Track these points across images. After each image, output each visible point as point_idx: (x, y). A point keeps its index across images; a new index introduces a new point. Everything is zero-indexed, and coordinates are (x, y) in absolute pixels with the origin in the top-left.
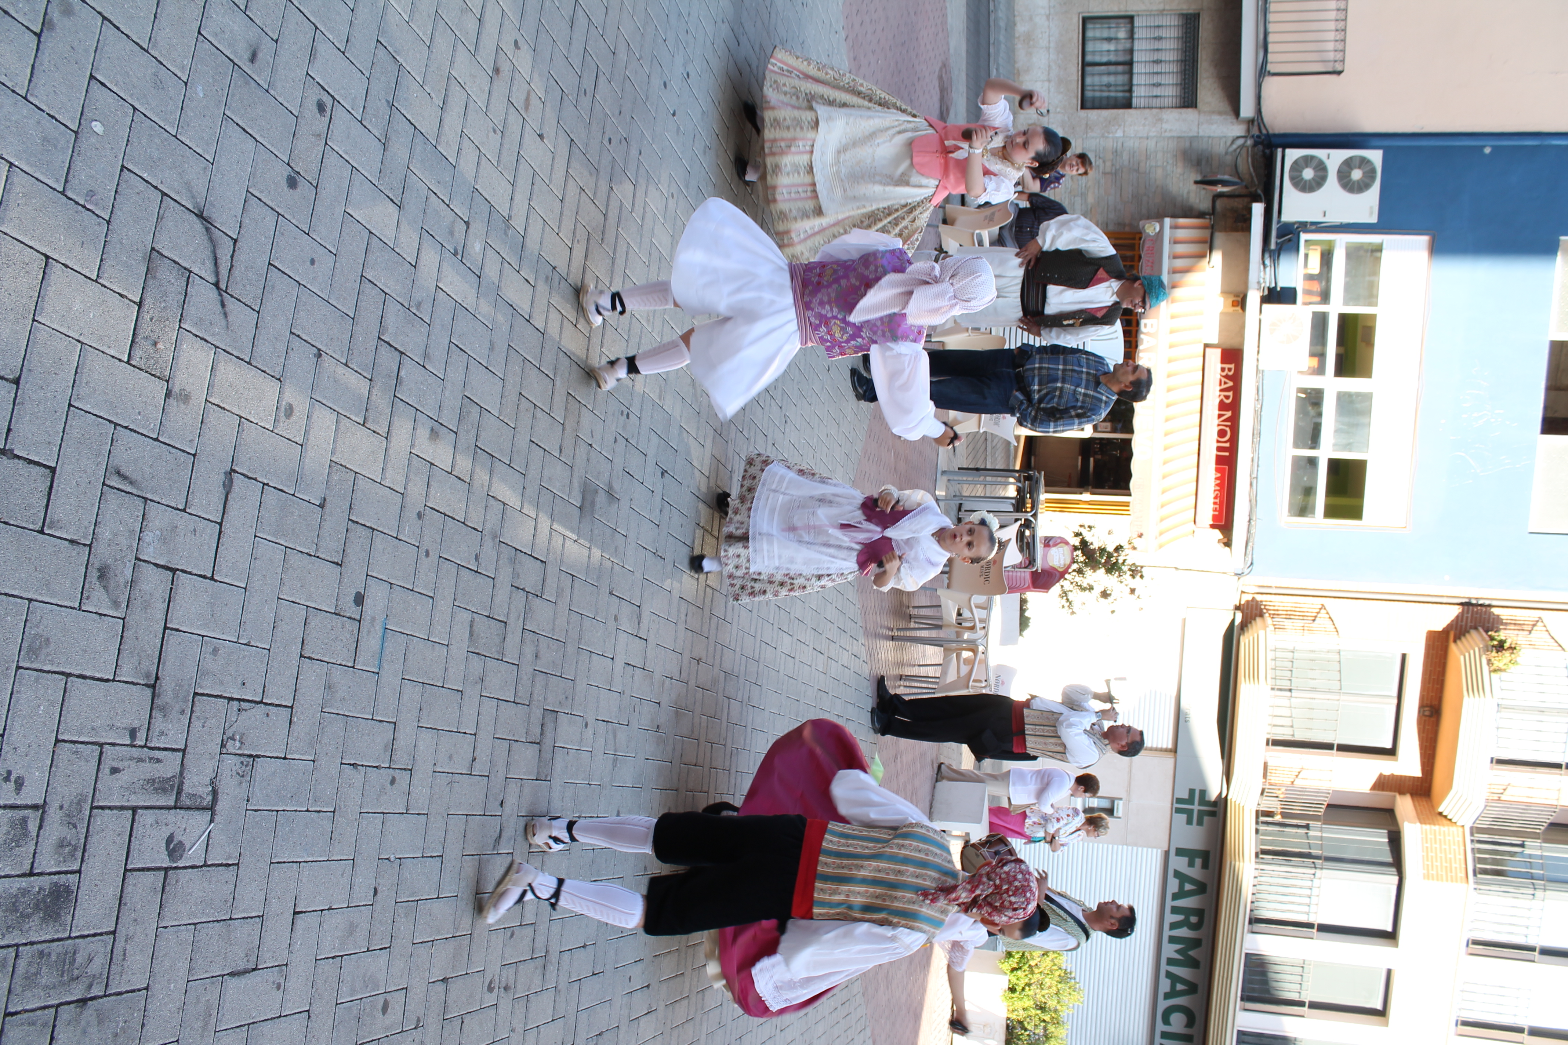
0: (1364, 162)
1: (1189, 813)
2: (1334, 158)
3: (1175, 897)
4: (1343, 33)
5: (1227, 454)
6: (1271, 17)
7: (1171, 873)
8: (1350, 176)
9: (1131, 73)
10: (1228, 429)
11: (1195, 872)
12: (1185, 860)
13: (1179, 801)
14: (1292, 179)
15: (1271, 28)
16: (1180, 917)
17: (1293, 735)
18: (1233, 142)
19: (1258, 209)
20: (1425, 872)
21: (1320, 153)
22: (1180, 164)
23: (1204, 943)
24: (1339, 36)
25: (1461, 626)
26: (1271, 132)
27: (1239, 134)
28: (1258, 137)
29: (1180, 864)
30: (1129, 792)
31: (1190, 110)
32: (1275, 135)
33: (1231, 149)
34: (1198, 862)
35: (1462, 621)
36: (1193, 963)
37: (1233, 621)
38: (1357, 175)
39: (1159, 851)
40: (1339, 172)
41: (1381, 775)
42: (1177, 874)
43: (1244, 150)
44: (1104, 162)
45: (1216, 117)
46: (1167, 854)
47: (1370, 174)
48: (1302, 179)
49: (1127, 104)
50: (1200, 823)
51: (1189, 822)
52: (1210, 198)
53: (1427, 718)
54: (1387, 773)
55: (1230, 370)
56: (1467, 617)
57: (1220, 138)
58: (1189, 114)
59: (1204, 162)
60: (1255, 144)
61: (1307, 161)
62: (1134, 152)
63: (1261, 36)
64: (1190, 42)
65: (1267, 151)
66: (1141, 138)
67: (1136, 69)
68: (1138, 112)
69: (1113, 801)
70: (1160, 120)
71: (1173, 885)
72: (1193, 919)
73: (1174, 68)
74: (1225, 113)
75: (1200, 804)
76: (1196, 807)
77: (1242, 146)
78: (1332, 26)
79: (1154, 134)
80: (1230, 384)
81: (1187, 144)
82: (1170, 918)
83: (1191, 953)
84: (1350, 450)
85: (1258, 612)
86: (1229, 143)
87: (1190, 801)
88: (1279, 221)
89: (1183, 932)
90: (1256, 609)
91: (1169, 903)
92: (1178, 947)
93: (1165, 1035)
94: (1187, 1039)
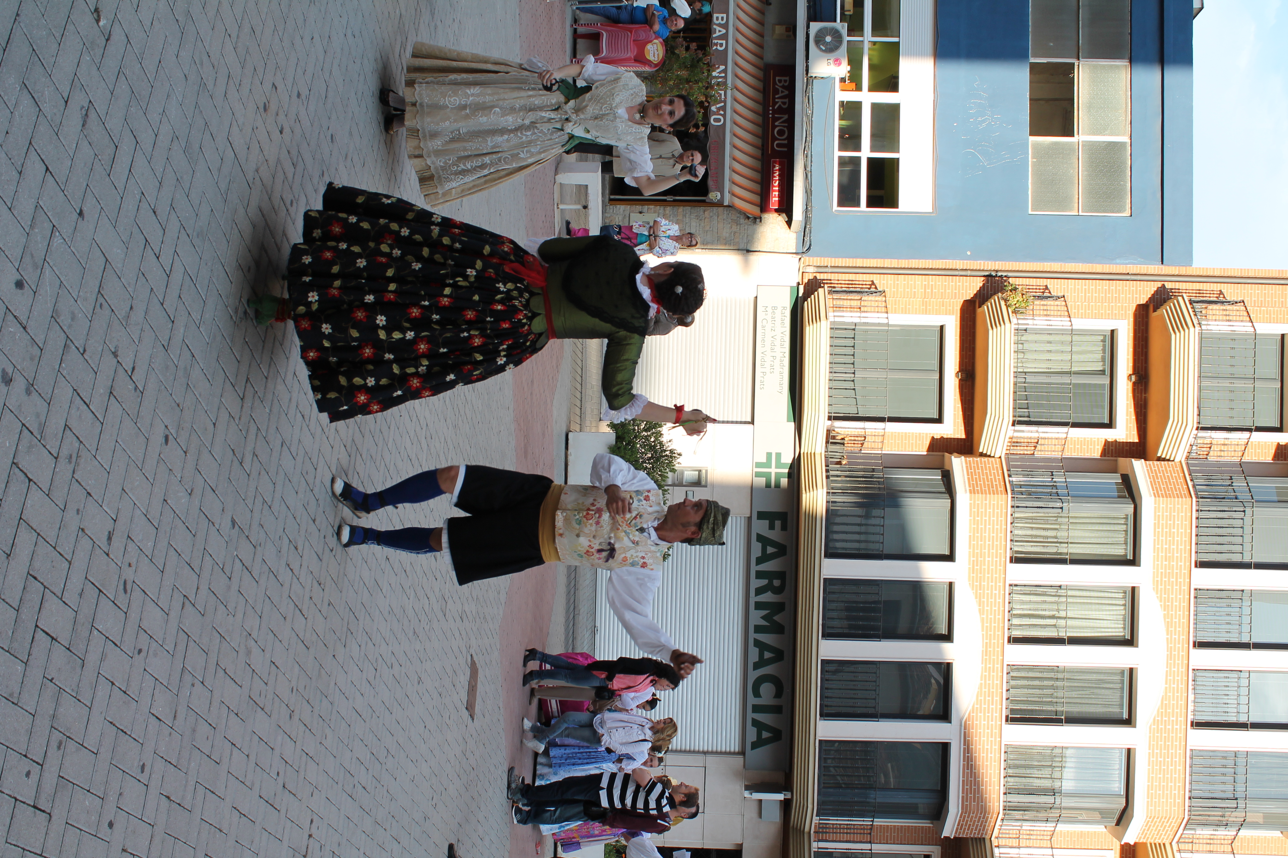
1: (767, 476)
3: (759, 561)
5: (786, 149)
7: (754, 537)
10: (785, 129)
12: (766, 523)
13: (758, 465)
16: (764, 582)
20: (971, 490)
23: (786, 606)
25: (984, 294)
29: (761, 527)
34: (778, 524)
35: (984, 291)
37: (797, 294)
39: (743, 519)
41: (933, 438)
42: (760, 538)
46: (750, 519)
50: (777, 485)
51: (768, 485)
53: (964, 382)
54: (938, 436)
55: (785, 81)
56: (986, 288)
69: (699, 472)
71: (757, 550)
72: (776, 583)
75: (776, 468)
76: (773, 470)
80: (786, 92)
82: (755, 583)
83: (775, 618)
84: (884, 152)
85: (817, 286)
87: (768, 464)
89: (768, 597)
90: (815, 284)
91: (754, 568)
92: (764, 612)
93: (757, 709)
94: (776, 710)
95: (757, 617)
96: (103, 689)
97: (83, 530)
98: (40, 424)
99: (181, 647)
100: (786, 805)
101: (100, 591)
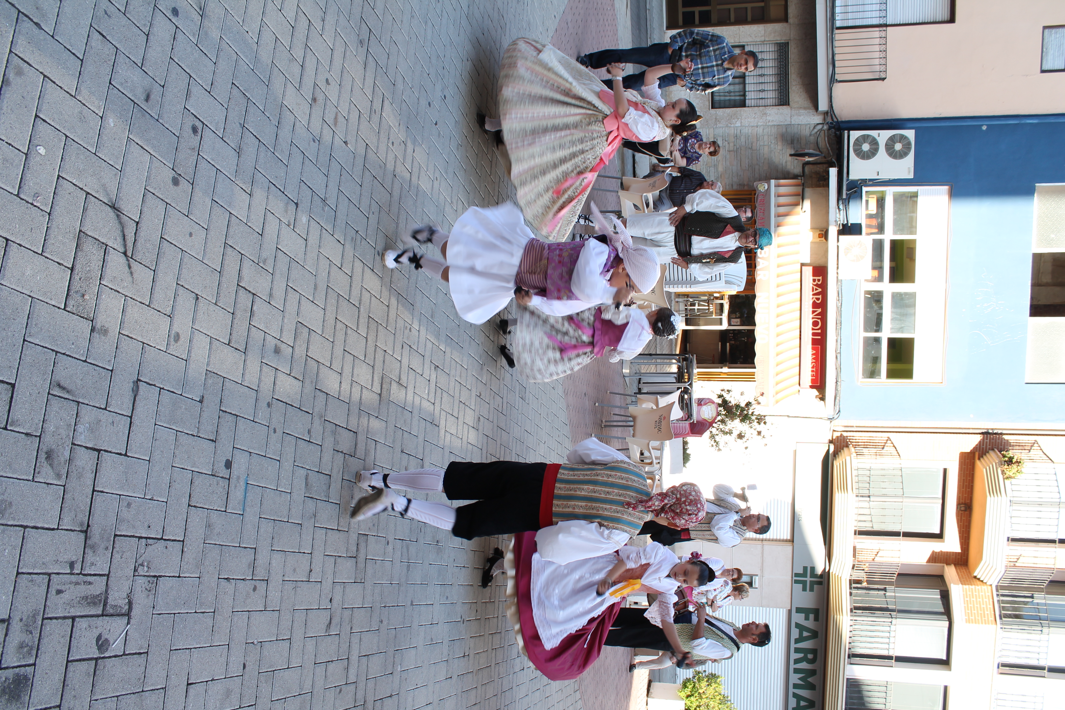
0: (903, 138)
1: (804, 583)
2: (883, 136)
3: (797, 641)
4: (885, 53)
5: (819, 337)
6: (836, 44)
7: (793, 625)
8: (894, 148)
9: (744, 83)
10: (819, 320)
11: (810, 624)
12: (803, 615)
13: (797, 575)
14: (855, 151)
15: (837, 51)
16: (801, 655)
17: (872, 527)
18: (814, 128)
19: (833, 172)
20: (967, 617)
21: (873, 133)
22: (780, 143)
23: (818, 672)
24: (882, 55)
25: (983, 448)
26: (839, 120)
27: (818, 122)
28: (831, 123)
29: (799, 618)
30: (762, 570)
31: (784, 107)
32: (842, 122)
33: (813, 132)
34: (812, 616)
35: (983, 445)
36: (811, 687)
37: (828, 451)
38: (898, 147)
39: (785, 610)
40: (886, 145)
41: (933, 552)
42: (797, 625)
43: (823, 132)
44: (729, 143)
45: (802, 111)
46: (790, 612)
47: (907, 146)
48: (862, 150)
49: (743, 104)
50: (812, 590)
51: (804, 589)
52: (801, 165)
53: (963, 512)
54: (937, 550)
55: (819, 280)
56: (987, 442)
57: (806, 125)
58: (784, 109)
59: (795, 142)
60: (829, 129)
61: (865, 138)
62: (749, 136)
63: (830, 57)
64: (783, 62)
65: (838, 133)
66: (752, 126)
67: (748, 80)
68: (750, 109)
69: (751, 577)
70: (765, 114)
71: (795, 633)
72: (810, 656)
73: (772, 79)
74: (808, 108)
75: (811, 577)
76: (808, 579)
77: (821, 130)
78: (877, 48)
79: (762, 124)
80: (820, 290)
81: (784, 130)
82: (794, 656)
83: (809, 679)
84: (902, 332)
85: (845, 444)
86: (812, 128)
87: (804, 575)
88: (848, 180)
89: (803, 665)
90: (844, 442)
91: (793, 646)
92: (801, 676)
95: (795, 678)
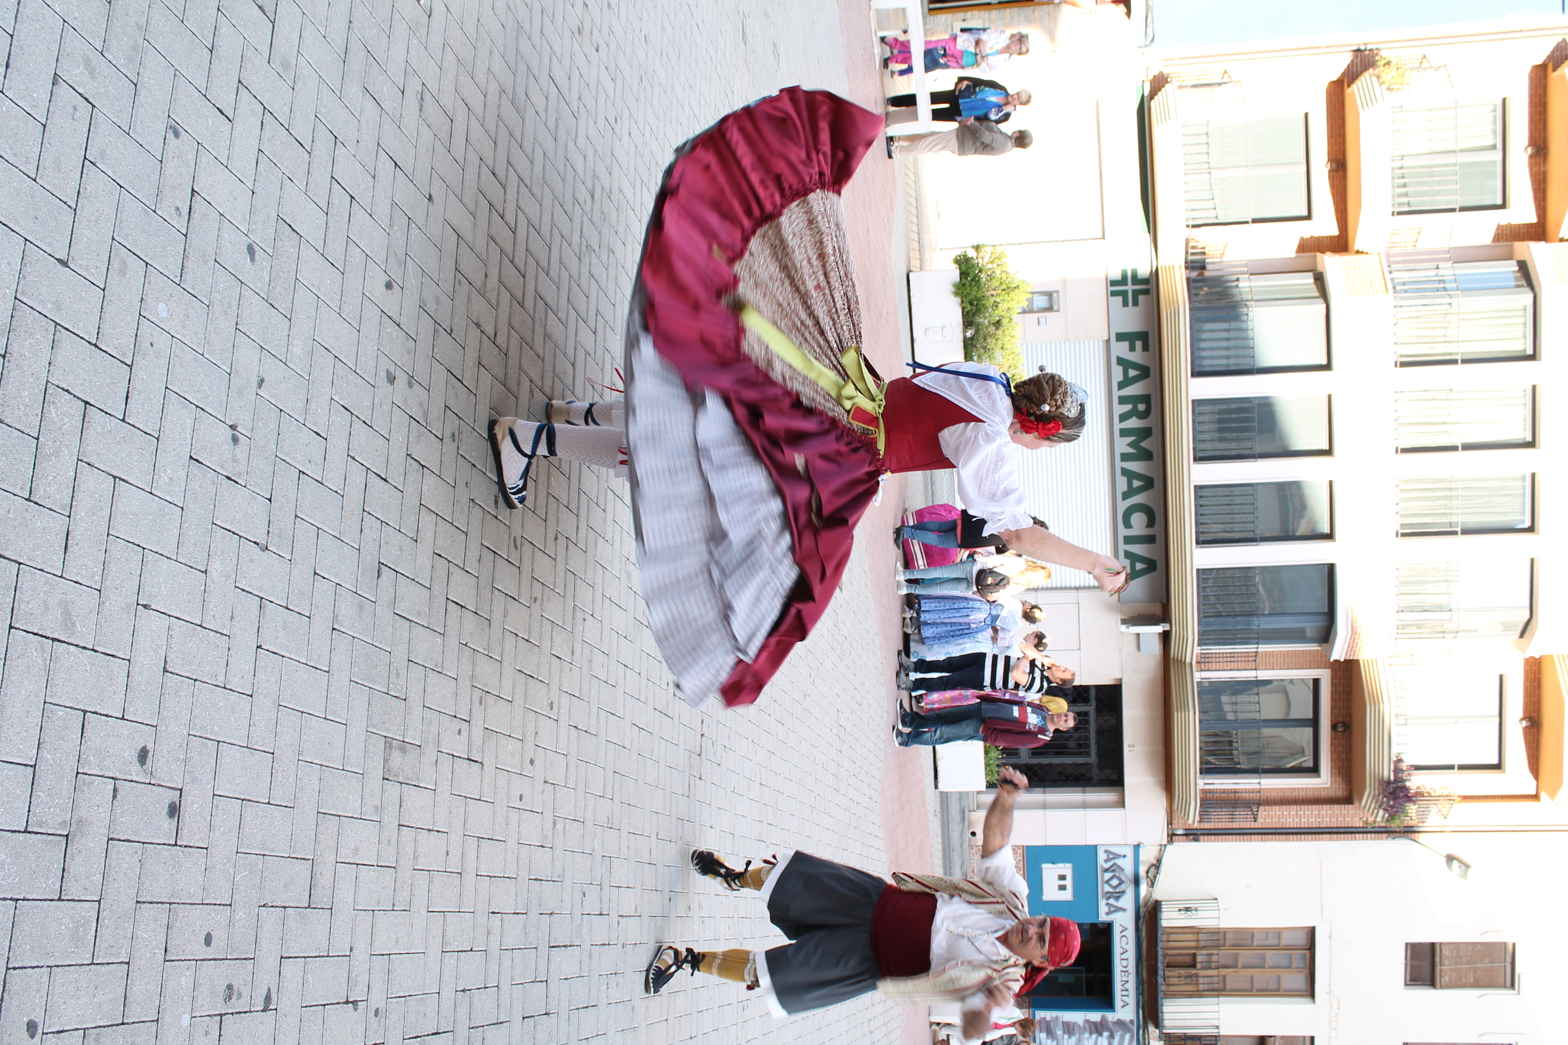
1: (1124, 294)
3: (1121, 386)
7: (1114, 361)
11: (1137, 356)
12: (1126, 344)
13: (1113, 283)
16: (1128, 407)
20: (1348, 291)
23: (1154, 431)
25: (1353, 72)
29: (1121, 349)
30: (1064, 283)
34: (1139, 344)
35: (1353, 68)
36: (1146, 456)
37: (1143, 96)
39: (1100, 340)
41: (1302, 239)
42: (1121, 361)
46: (1108, 341)
50: (1135, 303)
51: (1125, 304)
53: (1334, 173)
54: (1307, 236)
56: (1358, 63)
69: (1050, 295)
71: (1118, 374)
72: (1141, 407)
75: (1133, 284)
82: (1118, 409)
83: (1143, 444)
85: (1164, 80)
87: (1123, 281)
89: (1133, 423)
90: (1162, 78)
91: (1116, 394)
92: (1130, 439)
93: (1128, 540)
94: (1150, 539)
95: (1123, 445)
96: (510, 640)
97: (473, 500)
98: (424, 412)
99: (570, 587)
100: (1166, 637)
101: (495, 553)
